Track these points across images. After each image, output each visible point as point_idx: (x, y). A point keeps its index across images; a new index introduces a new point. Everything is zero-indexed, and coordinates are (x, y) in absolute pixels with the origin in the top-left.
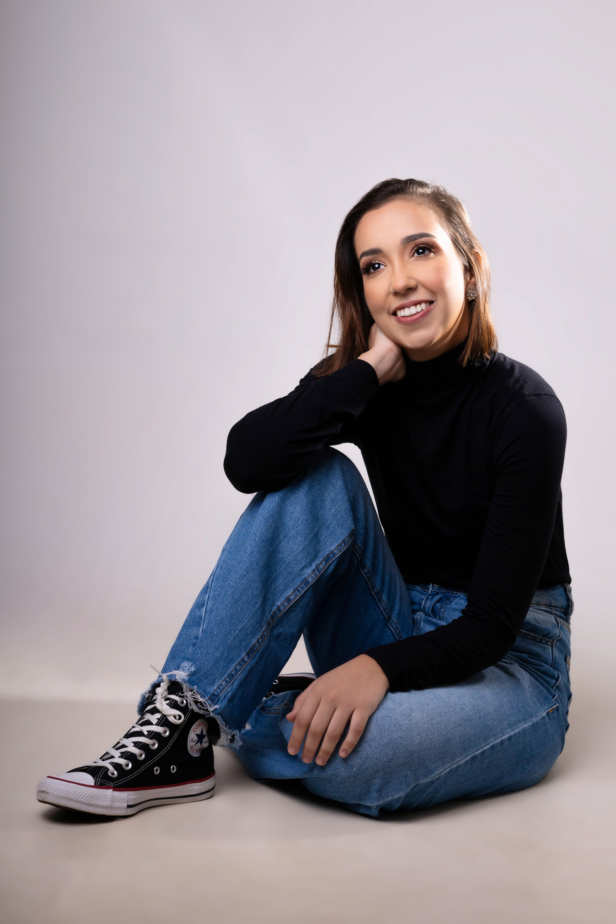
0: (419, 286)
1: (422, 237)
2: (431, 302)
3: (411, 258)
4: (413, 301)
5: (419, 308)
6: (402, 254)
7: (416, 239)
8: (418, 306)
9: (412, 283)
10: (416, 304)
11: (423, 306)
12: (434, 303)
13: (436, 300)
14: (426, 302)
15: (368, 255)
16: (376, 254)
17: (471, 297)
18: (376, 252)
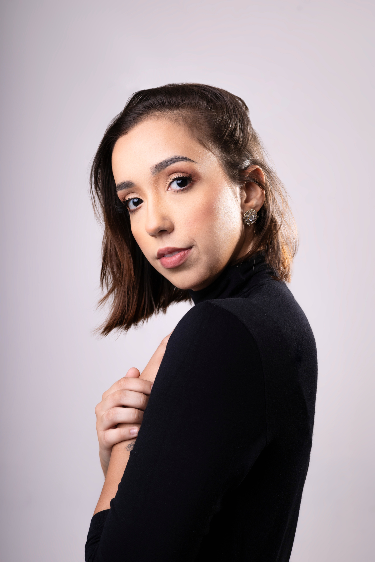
0: (175, 227)
3: (167, 190)
6: (156, 187)
7: (168, 166)
9: (166, 225)
15: (121, 189)
16: (130, 187)
17: (250, 222)
18: (128, 185)
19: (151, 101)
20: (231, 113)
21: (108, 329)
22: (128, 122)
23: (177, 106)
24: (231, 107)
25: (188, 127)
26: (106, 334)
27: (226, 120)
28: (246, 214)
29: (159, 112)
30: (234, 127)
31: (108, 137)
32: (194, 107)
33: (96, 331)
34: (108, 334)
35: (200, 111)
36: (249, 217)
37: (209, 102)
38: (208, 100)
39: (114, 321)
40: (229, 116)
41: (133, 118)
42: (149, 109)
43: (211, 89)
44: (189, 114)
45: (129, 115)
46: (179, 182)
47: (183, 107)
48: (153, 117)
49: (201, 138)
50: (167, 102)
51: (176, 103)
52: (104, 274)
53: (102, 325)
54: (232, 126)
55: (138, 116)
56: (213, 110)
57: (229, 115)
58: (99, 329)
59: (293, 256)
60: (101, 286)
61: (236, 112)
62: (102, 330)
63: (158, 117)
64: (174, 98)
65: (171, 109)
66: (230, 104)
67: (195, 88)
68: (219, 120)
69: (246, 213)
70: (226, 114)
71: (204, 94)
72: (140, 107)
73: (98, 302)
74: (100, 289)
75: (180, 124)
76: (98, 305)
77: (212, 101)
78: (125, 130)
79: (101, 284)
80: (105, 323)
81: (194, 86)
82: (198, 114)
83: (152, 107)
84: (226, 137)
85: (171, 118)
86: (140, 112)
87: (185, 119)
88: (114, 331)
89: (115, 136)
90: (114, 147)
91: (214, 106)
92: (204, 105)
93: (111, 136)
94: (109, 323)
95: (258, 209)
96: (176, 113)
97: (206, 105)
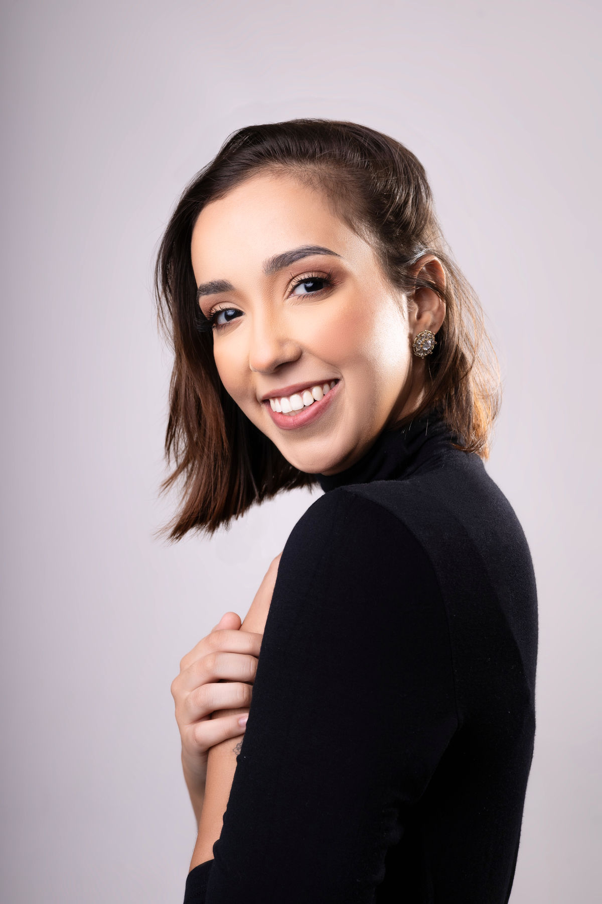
0: (305, 354)
1: (304, 256)
2: (334, 382)
3: (288, 297)
4: (294, 387)
5: (307, 398)
6: (269, 293)
7: (293, 261)
8: (306, 394)
9: (289, 353)
10: (300, 390)
11: (316, 392)
12: (340, 384)
13: (342, 377)
14: (321, 384)
15: (208, 293)
16: (223, 291)
17: (424, 351)
18: (221, 287)
19: (267, 145)
20: (400, 175)
21: (181, 529)
22: (226, 178)
23: (312, 158)
24: (401, 165)
25: (328, 196)
26: (177, 538)
27: (391, 188)
28: (418, 339)
29: (281, 165)
30: (403, 201)
31: (189, 201)
32: (340, 161)
33: (161, 534)
34: (181, 538)
35: (348, 169)
36: (422, 344)
37: (365, 155)
38: (364, 152)
39: (190, 517)
40: (398, 181)
41: (234, 171)
42: (262, 159)
43: (371, 134)
44: (331, 172)
45: (227, 166)
46: (310, 285)
47: (322, 159)
48: (270, 172)
49: (350, 216)
50: (295, 150)
51: (311, 151)
52: (173, 436)
53: (169, 523)
54: (400, 198)
55: (243, 170)
56: (371, 169)
57: (397, 179)
58: (166, 529)
59: (493, 418)
60: (166, 457)
61: (408, 176)
62: (171, 531)
63: (279, 174)
64: (307, 144)
65: (300, 161)
66: (399, 160)
67: (342, 129)
68: (380, 185)
69: (417, 337)
70: (393, 177)
71: (358, 140)
72: (248, 153)
73: (160, 484)
74: (165, 463)
75: (315, 188)
76: (161, 490)
77: (370, 154)
78: (219, 191)
79: (166, 453)
80: (175, 519)
81: (341, 125)
82: (345, 174)
83: (268, 154)
84: (390, 217)
85: (300, 177)
86: (247, 162)
87: (323, 181)
88: (192, 532)
89: (201, 201)
90: (197, 220)
91: (373, 162)
92: (357, 158)
93: (195, 201)
94: (182, 520)
95: (436, 330)
96: (310, 168)
97: (359, 159)
